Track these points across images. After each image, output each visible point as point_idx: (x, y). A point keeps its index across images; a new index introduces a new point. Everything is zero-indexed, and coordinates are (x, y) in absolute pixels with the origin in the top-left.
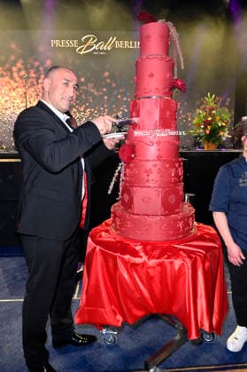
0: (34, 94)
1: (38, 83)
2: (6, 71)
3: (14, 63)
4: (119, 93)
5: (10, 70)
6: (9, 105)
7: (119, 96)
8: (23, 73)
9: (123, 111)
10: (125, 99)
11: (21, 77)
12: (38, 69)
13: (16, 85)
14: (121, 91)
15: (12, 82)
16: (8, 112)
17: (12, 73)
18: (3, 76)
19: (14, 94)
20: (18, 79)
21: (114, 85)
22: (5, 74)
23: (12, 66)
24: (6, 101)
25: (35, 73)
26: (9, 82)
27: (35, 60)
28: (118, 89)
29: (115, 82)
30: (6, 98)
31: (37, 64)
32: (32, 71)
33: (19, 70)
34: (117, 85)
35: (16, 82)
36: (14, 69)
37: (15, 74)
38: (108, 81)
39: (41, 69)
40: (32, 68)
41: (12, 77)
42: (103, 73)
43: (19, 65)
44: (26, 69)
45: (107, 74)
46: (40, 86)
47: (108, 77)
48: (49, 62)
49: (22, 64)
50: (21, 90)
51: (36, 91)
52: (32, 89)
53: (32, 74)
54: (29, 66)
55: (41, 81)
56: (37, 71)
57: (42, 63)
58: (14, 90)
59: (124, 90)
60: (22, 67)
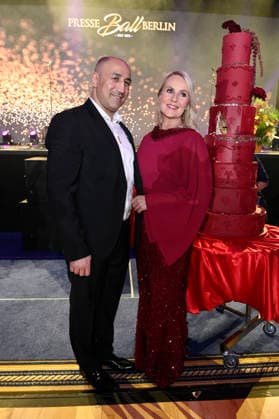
0: (47, 82)
1: (52, 69)
2: (15, 54)
3: (25, 45)
4: (146, 83)
5: (20, 53)
6: (18, 93)
7: (146, 87)
8: (35, 56)
9: (149, 104)
10: (152, 90)
11: (34, 62)
12: (52, 51)
13: (26, 70)
14: (148, 80)
15: (23, 67)
16: (18, 102)
17: (22, 56)
18: (11, 60)
19: (25, 81)
20: (29, 64)
21: (139, 73)
22: (14, 57)
23: (22, 48)
24: (16, 90)
25: (49, 57)
26: (19, 68)
27: (51, 41)
28: (145, 79)
29: (141, 70)
30: (16, 86)
31: (51, 46)
32: (46, 55)
33: (32, 53)
34: (143, 73)
35: (27, 66)
36: (25, 51)
37: (26, 58)
38: (133, 68)
39: (57, 52)
40: (46, 51)
41: (22, 62)
42: (128, 59)
43: (31, 46)
44: (39, 52)
45: (132, 60)
46: (54, 72)
47: (133, 64)
48: (65, 45)
49: (35, 46)
50: (32, 77)
51: (50, 78)
52: (46, 76)
53: (46, 58)
54: (42, 48)
55: (56, 66)
56: (52, 55)
57: (58, 46)
58: (25, 76)
59: (151, 79)
60: (35, 49)
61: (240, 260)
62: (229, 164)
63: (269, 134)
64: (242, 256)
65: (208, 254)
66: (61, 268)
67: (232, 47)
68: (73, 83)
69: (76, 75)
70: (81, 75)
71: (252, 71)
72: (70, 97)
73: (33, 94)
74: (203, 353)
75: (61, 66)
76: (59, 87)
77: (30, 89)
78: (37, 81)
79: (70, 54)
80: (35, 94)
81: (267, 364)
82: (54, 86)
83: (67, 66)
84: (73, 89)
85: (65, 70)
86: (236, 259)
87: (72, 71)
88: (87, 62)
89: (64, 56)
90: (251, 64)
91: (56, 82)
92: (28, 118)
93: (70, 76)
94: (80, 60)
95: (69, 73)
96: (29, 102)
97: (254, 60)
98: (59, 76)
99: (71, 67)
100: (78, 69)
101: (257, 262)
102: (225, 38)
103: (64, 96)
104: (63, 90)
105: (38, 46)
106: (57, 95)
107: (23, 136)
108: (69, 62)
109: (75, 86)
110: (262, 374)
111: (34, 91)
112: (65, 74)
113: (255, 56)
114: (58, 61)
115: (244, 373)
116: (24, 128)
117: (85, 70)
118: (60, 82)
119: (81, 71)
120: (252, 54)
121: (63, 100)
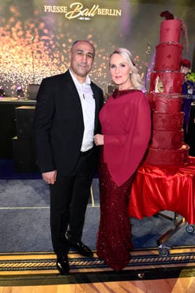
0: (30, 52)
1: (33, 42)
2: (6, 31)
3: (13, 25)
4: (100, 53)
5: (10, 30)
6: (9, 60)
7: (100, 56)
8: (21, 33)
9: (103, 68)
10: (104, 58)
11: (20, 37)
12: (33, 30)
13: (15, 43)
14: (101, 51)
15: (12, 41)
16: (9, 66)
17: (11, 33)
18: (3, 35)
19: (13, 51)
20: (16, 38)
22: (5, 33)
23: (11, 27)
24: (7, 57)
25: (31, 33)
26: (9, 41)
27: (32, 22)
28: (99, 49)
29: (97, 43)
30: (7, 54)
31: (32, 26)
32: (28, 32)
33: (18, 31)
34: (98, 46)
35: (15, 40)
36: (13, 29)
37: (14, 34)
39: (36, 30)
40: (28, 29)
41: (11, 37)
42: (87, 36)
43: (18, 26)
44: (24, 30)
45: (90, 36)
46: (35, 45)
47: (91, 39)
48: (42, 25)
49: (21, 26)
50: (19, 48)
51: (31, 49)
52: (29, 47)
53: (28, 34)
54: (26, 27)
55: (36, 40)
56: (33, 32)
57: (37, 26)
58: (13, 47)
59: (104, 50)
60: (20, 28)
61: (172, 182)
64: (174, 179)
67: (168, 30)
68: (48, 52)
69: (50, 46)
70: (53, 47)
72: (45, 62)
73: (19, 60)
75: (39, 40)
76: (38, 55)
77: (17, 57)
78: (22, 51)
79: (46, 31)
80: (21, 60)
82: (34, 54)
83: (43, 40)
84: (48, 57)
85: (42, 43)
86: (170, 181)
87: (47, 44)
88: (58, 38)
89: (41, 33)
91: (35, 52)
92: (16, 77)
93: (46, 47)
94: (53, 36)
95: (45, 45)
96: (16, 66)
98: (38, 47)
99: (46, 41)
100: (51, 42)
101: (184, 183)
103: (41, 62)
104: (41, 58)
105: (22, 26)
106: (36, 61)
107: (12, 90)
108: (45, 38)
109: (49, 55)
111: (20, 58)
112: (42, 46)
114: (37, 37)
115: (173, 260)
116: (13, 85)
117: (57, 43)
118: (39, 52)
119: (54, 43)
121: (41, 65)
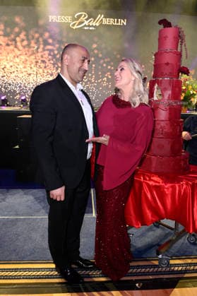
0: (34, 61)
1: (38, 52)
2: (11, 41)
3: (18, 35)
4: (104, 62)
5: (15, 40)
6: (13, 69)
7: (105, 65)
8: (25, 43)
9: (107, 77)
10: (109, 67)
11: (24, 47)
12: (38, 39)
13: (19, 53)
14: (106, 60)
15: (16, 50)
16: (13, 75)
17: (16, 42)
18: (8, 45)
19: (17, 60)
20: (21, 48)
21: (100, 55)
22: (10, 43)
23: (16, 37)
24: (11, 66)
25: (36, 43)
26: (13, 50)
27: (36, 32)
28: (104, 59)
29: (102, 53)
30: (11, 64)
31: (37, 35)
32: (33, 42)
33: (23, 40)
34: (103, 55)
35: (19, 50)
36: (18, 39)
37: (19, 44)
38: (96, 51)
39: (41, 40)
40: (33, 39)
41: (16, 47)
42: (92, 45)
43: (22, 36)
44: (28, 39)
45: (95, 46)
46: (39, 54)
47: (95, 48)
48: (47, 35)
49: (25, 35)
50: (23, 57)
51: (36, 58)
52: (33, 57)
53: (33, 44)
54: (30, 37)
55: (40, 50)
56: (37, 42)
57: (41, 35)
58: (17, 57)
59: (109, 60)
60: (25, 38)
61: (170, 189)
62: (163, 121)
63: (192, 99)
64: (172, 187)
65: (148, 185)
66: (43, 195)
67: (166, 37)
68: (52, 62)
69: (54, 56)
70: (58, 56)
71: (180, 55)
72: (50, 72)
73: (23, 70)
74: (144, 256)
75: (44, 50)
76: (43, 65)
77: (21, 66)
78: (27, 60)
79: (50, 41)
80: (25, 70)
81: (190, 264)
82: (39, 64)
83: (48, 50)
84: (52, 66)
85: (47, 52)
86: (168, 189)
87: (52, 54)
89: (46, 43)
90: (179, 50)
91: (40, 61)
92: (20, 87)
93: (50, 57)
94: (57, 46)
95: (49, 55)
96: (21, 75)
97: (181, 47)
98: (42, 57)
99: (51, 51)
101: (183, 191)
102: (160, 32)
103: (46, 71)
104: (45, 67)
105: (27, 35)
106: (41, 71)
107: (16, 100)
108: (49, 47)
109: (54, 64)
110: (186, 272)
111: (25, 67)
112: (47, 55)
113: (181, 45)
114: (42, 46)
115: (173, 271)
116: (17, 94)
118: (43, 62)
119: (58, 53)
120: (180, 43)
121: (45, 74)
